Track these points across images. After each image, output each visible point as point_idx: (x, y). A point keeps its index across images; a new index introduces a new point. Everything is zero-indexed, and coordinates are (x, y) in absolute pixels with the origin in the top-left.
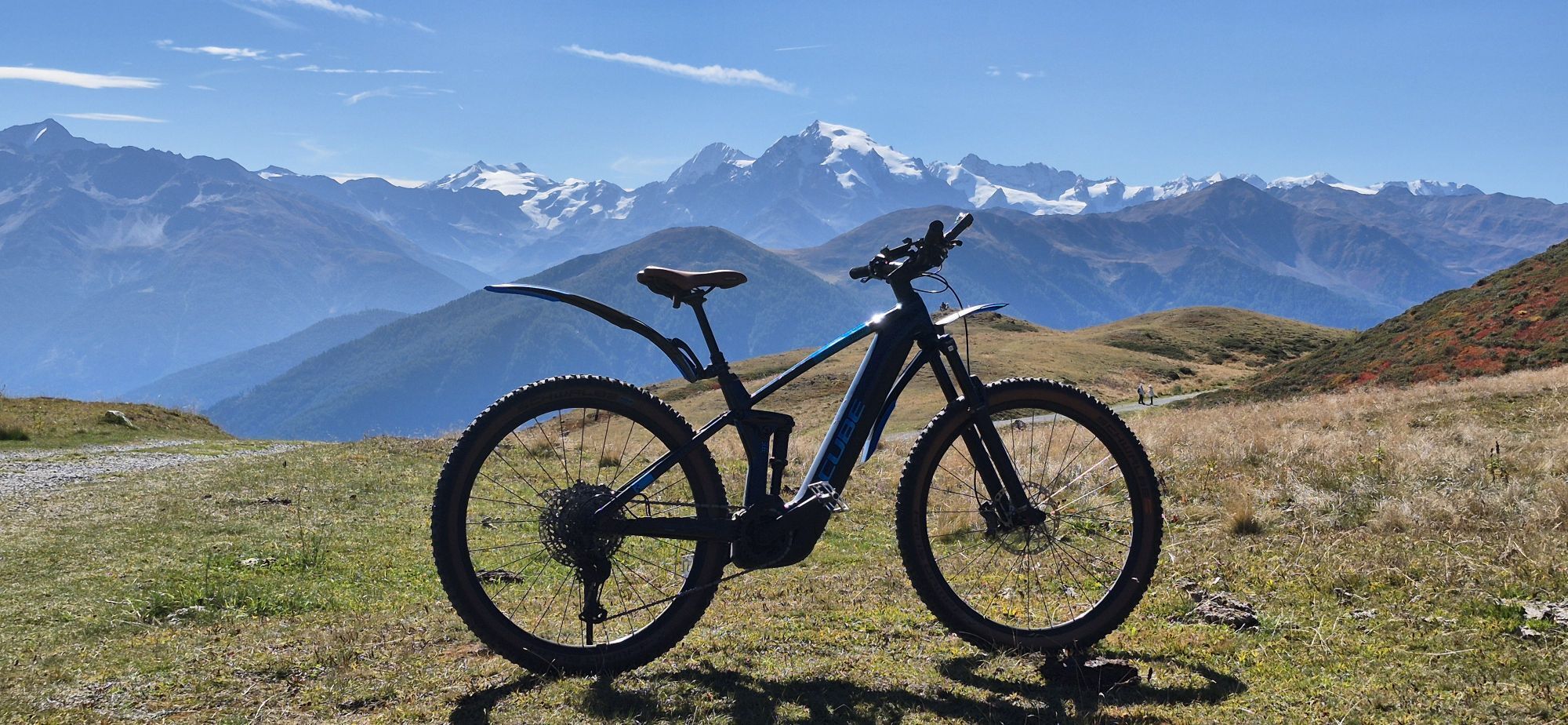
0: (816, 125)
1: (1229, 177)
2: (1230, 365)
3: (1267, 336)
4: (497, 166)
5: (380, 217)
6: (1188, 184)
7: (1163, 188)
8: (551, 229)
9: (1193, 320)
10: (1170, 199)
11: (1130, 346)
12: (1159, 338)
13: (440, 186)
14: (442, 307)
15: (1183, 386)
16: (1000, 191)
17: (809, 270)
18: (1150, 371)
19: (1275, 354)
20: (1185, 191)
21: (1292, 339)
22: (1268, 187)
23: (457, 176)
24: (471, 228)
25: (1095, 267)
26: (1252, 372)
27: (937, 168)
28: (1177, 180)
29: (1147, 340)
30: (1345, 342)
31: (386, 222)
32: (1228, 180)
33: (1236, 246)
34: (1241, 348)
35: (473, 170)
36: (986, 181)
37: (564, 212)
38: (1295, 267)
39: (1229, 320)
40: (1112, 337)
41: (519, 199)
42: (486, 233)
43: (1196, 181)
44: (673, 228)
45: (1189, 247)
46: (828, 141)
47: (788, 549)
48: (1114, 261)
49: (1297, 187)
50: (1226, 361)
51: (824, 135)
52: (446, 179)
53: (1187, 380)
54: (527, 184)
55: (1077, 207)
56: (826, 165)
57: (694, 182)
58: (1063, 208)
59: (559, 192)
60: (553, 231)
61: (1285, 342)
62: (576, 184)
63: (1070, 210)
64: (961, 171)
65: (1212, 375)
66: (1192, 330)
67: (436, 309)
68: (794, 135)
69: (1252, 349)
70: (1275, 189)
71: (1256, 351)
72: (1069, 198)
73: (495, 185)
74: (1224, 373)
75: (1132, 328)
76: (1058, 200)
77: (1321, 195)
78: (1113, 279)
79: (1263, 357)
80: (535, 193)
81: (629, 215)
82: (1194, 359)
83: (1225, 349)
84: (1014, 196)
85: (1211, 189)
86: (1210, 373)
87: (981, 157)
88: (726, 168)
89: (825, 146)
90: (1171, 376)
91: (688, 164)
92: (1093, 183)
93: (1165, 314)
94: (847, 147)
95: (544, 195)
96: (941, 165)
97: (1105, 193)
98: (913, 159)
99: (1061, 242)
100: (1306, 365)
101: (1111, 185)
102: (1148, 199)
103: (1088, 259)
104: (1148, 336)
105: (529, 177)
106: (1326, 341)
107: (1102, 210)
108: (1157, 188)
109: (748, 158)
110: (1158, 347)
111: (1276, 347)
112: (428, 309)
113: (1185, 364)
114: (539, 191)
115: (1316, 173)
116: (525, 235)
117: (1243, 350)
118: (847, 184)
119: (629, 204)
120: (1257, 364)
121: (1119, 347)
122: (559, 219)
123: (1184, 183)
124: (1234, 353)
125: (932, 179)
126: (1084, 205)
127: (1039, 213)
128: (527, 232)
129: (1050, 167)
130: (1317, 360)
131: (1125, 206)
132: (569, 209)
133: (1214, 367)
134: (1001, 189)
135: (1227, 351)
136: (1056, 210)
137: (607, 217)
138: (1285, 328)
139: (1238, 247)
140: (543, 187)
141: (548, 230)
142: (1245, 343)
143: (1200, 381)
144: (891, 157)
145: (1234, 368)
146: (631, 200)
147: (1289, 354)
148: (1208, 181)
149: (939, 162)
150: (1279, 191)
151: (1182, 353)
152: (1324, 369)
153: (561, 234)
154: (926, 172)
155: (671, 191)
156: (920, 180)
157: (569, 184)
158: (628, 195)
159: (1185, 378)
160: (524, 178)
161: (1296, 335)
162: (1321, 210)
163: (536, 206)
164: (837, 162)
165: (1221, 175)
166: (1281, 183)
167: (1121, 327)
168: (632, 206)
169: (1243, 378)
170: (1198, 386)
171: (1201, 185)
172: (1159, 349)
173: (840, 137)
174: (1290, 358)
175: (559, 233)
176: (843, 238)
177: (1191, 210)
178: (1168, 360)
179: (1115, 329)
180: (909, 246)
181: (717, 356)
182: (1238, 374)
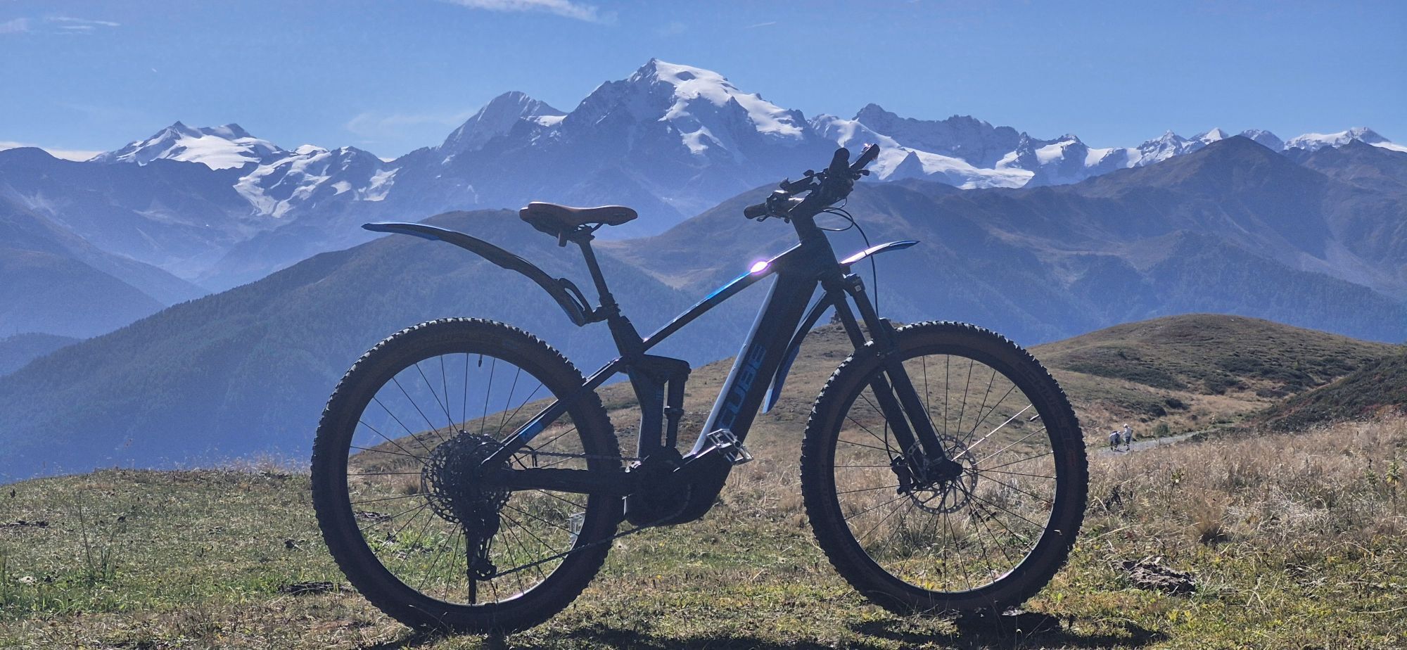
0: (652, 66)
1: (1232, 134)
2: (1235, 395)
3: (1287, 354)
4: (202, 129)
5: (36, 203)
6: (1174, 144)
7: (1140, 151)
8: (279, 217)
9: (1183, 332)
10: (1150, 165)
11: (1096, 371)
12: (1138, 359)
13: (120, 157)
14: (126, 328)
15: (1171, 424)
16: (913, 155)
17: (644, 270)
18: (1125, 405)
19: (1298, 379)
20: (1170, 155)
21: (1321, 359)
22: (1287, 148)
23: (146, 142)
24: (165, 217)
25: (1048, 261)
26: (1265, 404)
27: (823, 123)
28: (1159, 139)
29: (1121, 362)
30: (1392, 360)
31: (46, 211)
32: (1230, 139)
33: (1242, 229)
34: (1251, 371)
35: (167, 135)
36: (893, 142)
37: (295, 194)
38: (1324, 258)
39: (1233, 332)
40: (1073, 358)
41: (234, 174)
42: (187, 223)
43: (1185, 141)
44: (449, 213)
45: (1178, 232)
46: (669, 87)
47: (687, 503)
48: (1075, 253)
49: (1325, 148)
50: (1229, 390)
51: (664, 79)
52: (130, 148)
53: (1177, 417)
54: (244, 154)
55: (1022, 177)
56: (667, 120)
57: (479, 148)
58: (1002, 179)
59: (289, 165)
60: (280, 219)
61: (1309, 362)
62: (314, 153)
63: (1011, 182)
64: (858, 128)
65: (1211, 409)
66: (1181, 347)
68: (621, 79)
69: (1265, 373)
70: (1295, 150)
71: (1271, 375)
72: (1009, 165)
73: (199, 156)
74: (1228, 406)
75: (1099, 345)
76: (994, 168)
77: (1359, 158)
78: (1073, 278)
79: (1281, 384)
80: (255, 166)
81: (388, 195)
82: (1186, 387)
83: (1228, 373)
84: (933, 162)
85: (1207, 151)
86: (1208, 406)
87: (886, 109)
88: (525, 128)
89: (664, 94)
90: (1154, 411)
91: (472, 120)
92: (1042, 144)
93: (1144, 325)
94: (696, 95)
95: (268, 170)
96: (830, 119)
97: (1060, 158)
98: (790, 112)
99: (1000, 227)
100: (1338, 393)
101: (1068, 146)
102: (1119, 166)
103: (1039, 250)
104: (1121, 355)
105: (247, 144)
106: (1367, 360)
107: (1056, 181)
108: (1132, 151)
109: (555, 112)
110: (1136, 371)
111: (1299, 370)
112: (104, 332)
113: (1174, 394)
114: (262, 163)
115: (1353, 129)
116: (241, 226)
117: (1253, 373)
118: (697, 148)
119: (388, 179)
120: (1273, 393)
121: (1081, 371)
122: (288, 202)
123: (1170, 144)
124: (1241, 379)
125: (815, 134)
126: (1031, 174)
127: (968, 186)
128: (244, 221)
129: (981, 122)
130: (1354, 385)
131: (1089, 176)
132: (303, 188)
133: (1213, 398)
134: (914, 152)
135: (1231, 376)
136: (992, 182)
137: (357, 198)
138: (1310, 342)
139: (1245, 232)
140: (267, 158)
141: (273, 217)
142: (1255, 364)
143: (1194, 418)
144: (758, 110)
145: (1241, 399)
146: (391, 173)
147: (1317, 379)
148: (1202, 139)
149: (826, 115)
150: (1302, 153)
151: (1169, 379)
152: (1364, 397)
153: (293, 223)
154: (808, 130)
155: (447, 160)
156: (799, 140)
157: (304, 152)
158: (386, 167)
159: (1172, 414)
160: (240, 145)
161: (1327, 353)
162: (1361, 179)
163: (257, 185)
164: (681, 118)
165: (1221, 132)
166: (1305, 142)
168: (393, 183)
169: (1252, 412)
170: (1192, 424)
171: (1193, 146)
172: (1137, 375)
173: (685, 82)
174: (1319, 385)
175: (289, 222)
176: (691, 224)
177: (1180, 181)
178: (1150, 389)
179: (1077, 347)
180: (811, 179)
181: (606, 297)
182: (1246, 407)
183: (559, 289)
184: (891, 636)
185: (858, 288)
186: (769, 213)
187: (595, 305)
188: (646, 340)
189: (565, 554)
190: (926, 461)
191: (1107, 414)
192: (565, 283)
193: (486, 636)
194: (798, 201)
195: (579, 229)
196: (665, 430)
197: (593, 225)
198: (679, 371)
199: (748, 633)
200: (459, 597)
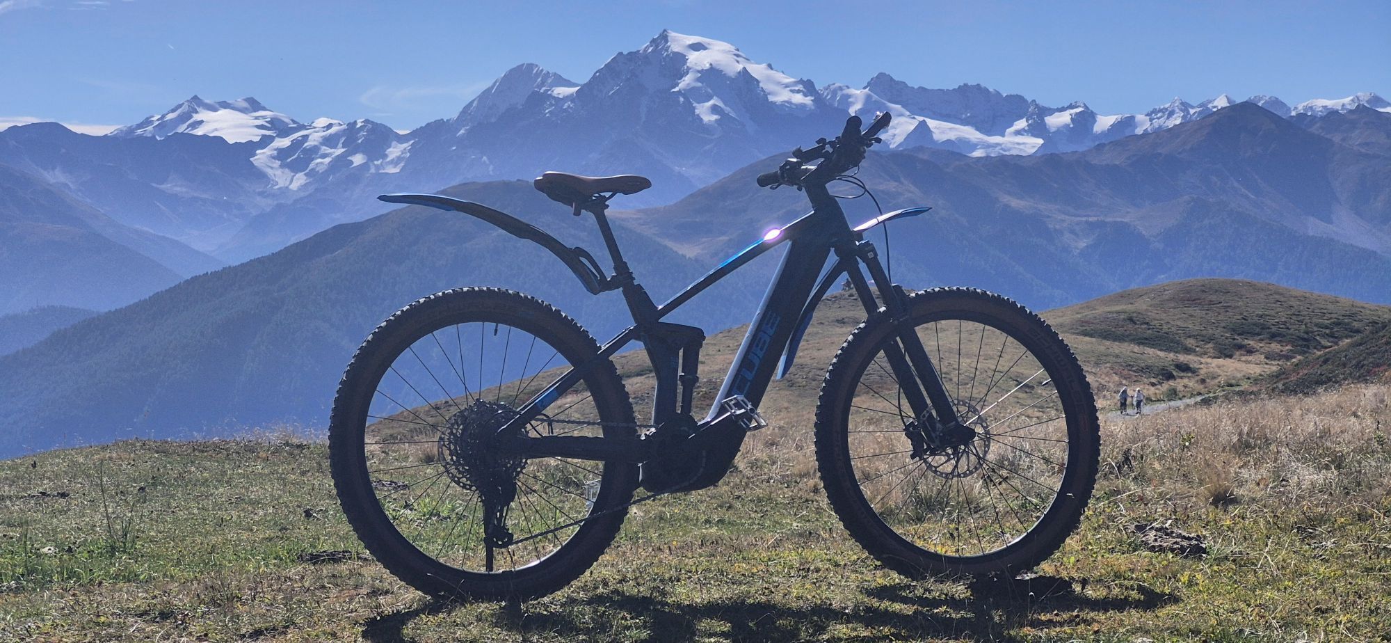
0: (664, 37)
1: (1239, 100)
2: (1243, 358)
3: (1294, 317)
4: (219, 103)
5: (55, 177)
6: (1181, 110)
7: (1148, 118)
8: (295, 189)
9: (1191, 297)
10: (1159, 132)
11: (1106, 335)
12: (1147, 324)
13: (139, 132)
14: (145, 300)
15: (1180, 388)
16: (923, 123)
17: (658, 240)
18: (1134, 369)
19: (1305, 342)
20: (1178, 121)
21: (1328, 321)
22: (1293, 113)
23: (163, 117)
24: (184, 190)
25: (1058, 227)
26: (1273, 367)
27: (834, 93)
28: (1167, 106)
29: (1130, 326)
31: (65, 185)
32: (1237, 105)
33: (1250, 195)
34: (1259, 334)
35: (185, 108)
36: (903, 110)
37: (311, 166)
38: (1332, 223)
39: (1241, 296)
40: (1083, 323)
41: (249, 148)
42: (204, 196)
43: (1193, 107)
44: (465, 184)
45: (1186, 198)
46: (680, 58)
47: (702, 470)
48: (1083, 219)
49: (1332, 114)
50: (1237, 353)
51: (676, 50)
52: (148, 122)
53: (1186, 381)
54: (261, 127)
55: (1031, 144)
56: (679, 92)
57: (493, 120)
58: (1011, 146)
59: (306, 137)
60: (297, 191)
61: (1318, 325)
62: (330, 126)
63: (1021, 150)
64: (868, 97)
65: (1220, 372)
66: (1190, 311)
67: (136, 305)
68: (634, 50)
69: (1273, 337)
70: (1302, 116)
71: (1278, 339)
72: (1018, 133)
73: (216, 130)
74: (1236, 369)
75: (1109, 310)
76: (1003, 136)
77: (1366, 123)
78: (1082, 244)
79: (1289, 347)
80: (271, 139)
81: (403, 167)
82: (1195, 351)
83: (1237, 337)
84: (943, 130)
85: (1215, 117)
86: (1216, 369)
87: (896, 78)
88: (539, 99)
89: (677, 65)
90: (1163, 375)
91: (486, 93)
92: (1051, 112)
93: (1153, 290)
94: (708, 66)
95: (285, 142)
96: (841, 89)
97: (1069, 125)
98: (801, 82)
99: (1009, 194)
100: (1346, 356)
101: (1077, 114)
102: (1128, 133)
103: (1049, 217)
104: (1131, 320)
105: (263, 117)
106: (1375, 323)
107: (1065, 148)
108: (1140, 117)
109: (569, 84)
110: (1146, 336)
111: (1307, 333)
112: (124, 304)
113: (1183, 358)
114: (278, 136)
115: (1359, 94)
116: (258, 198)
117: (1262, 337)
118: (709, 118)
119: (404, 152)
120: (1280, 356)
121: (1091, 336)
122: (305, 174)
123: (1177, 111)
124: (1251, 343)
125: (826, 105)
126: (1040, 141)
127: (978, 153)
128: (261, 194)
129: (991, 90)
130: (1361, 348)
131: (1097, 142)
132: (319, 160)
133: (1221, 361)
134: (924, 120)
135: (1239, 340)
136: (1002, 149)
137: (373, 170)
138: (1317, 305)
139: (1253, 197)
140: (284, 131)
141: (291, 190)
142: (1264, 327)
143: (1203, 381)
144: (769, 79)
145: (1249, 362)
146: (406, 145)
147: (1324, 342)
148: (1210, 106)
149: (837, 85)
150: (1308, 119)
151: (1178, 343)
152: (1371, 360)
153: (310, 195)
154: (818, 99)
155: (462, 131)
156: (810, 109)
157: (320, 126)
158: (401, 139)
159: (1181, 378)
160: (257, 118)
161: (1333, 316)
162: (1367, 144)
163: (274, 158)
164: (694, 88)
165: (1228, 99)
166: (1311, 107)
167: (1095, 309)
168: (408, 155)
169: (1261, 375)
170: (1200, 387)
171: (1200, 113)
172: (1146, 339)
173: (697, 53)
174: (1326, 348)
175: (306, 194)
176: (704, 193)
177: (1188, 147)
178: (1159, 353)
179: (1086, 312)
180: (823, 147)
181: (621, 266)
182: (1255, 370)
183: (573, 257)
184: (905, 600)
185: (871, 255)
186: (782, 181)
187: (610, 273)
188: (660, 307)
189: (581, 521)
190: (939, 426)
191: (1117, 378)
192: (580, 252)
193: (503, 604)
194: (810, 169)
195: (594, 198)
196: (680, 398)
197: (607, 194)
198: (693, 339)
199: (764, 599)
200: (476, 565)
